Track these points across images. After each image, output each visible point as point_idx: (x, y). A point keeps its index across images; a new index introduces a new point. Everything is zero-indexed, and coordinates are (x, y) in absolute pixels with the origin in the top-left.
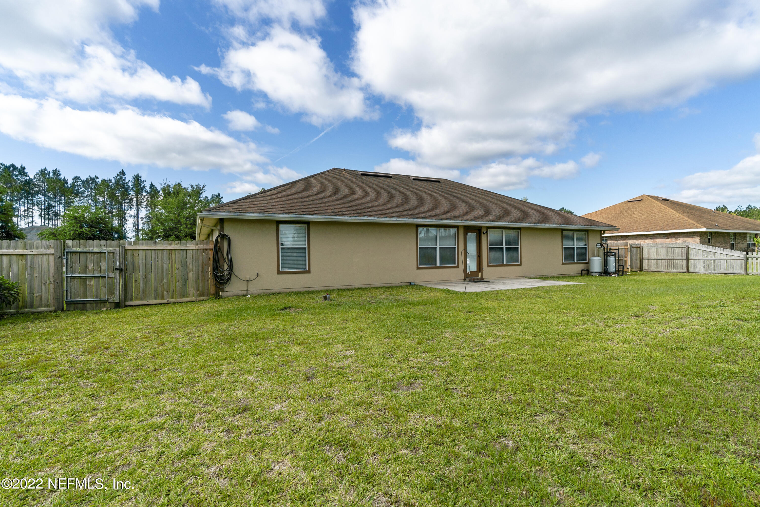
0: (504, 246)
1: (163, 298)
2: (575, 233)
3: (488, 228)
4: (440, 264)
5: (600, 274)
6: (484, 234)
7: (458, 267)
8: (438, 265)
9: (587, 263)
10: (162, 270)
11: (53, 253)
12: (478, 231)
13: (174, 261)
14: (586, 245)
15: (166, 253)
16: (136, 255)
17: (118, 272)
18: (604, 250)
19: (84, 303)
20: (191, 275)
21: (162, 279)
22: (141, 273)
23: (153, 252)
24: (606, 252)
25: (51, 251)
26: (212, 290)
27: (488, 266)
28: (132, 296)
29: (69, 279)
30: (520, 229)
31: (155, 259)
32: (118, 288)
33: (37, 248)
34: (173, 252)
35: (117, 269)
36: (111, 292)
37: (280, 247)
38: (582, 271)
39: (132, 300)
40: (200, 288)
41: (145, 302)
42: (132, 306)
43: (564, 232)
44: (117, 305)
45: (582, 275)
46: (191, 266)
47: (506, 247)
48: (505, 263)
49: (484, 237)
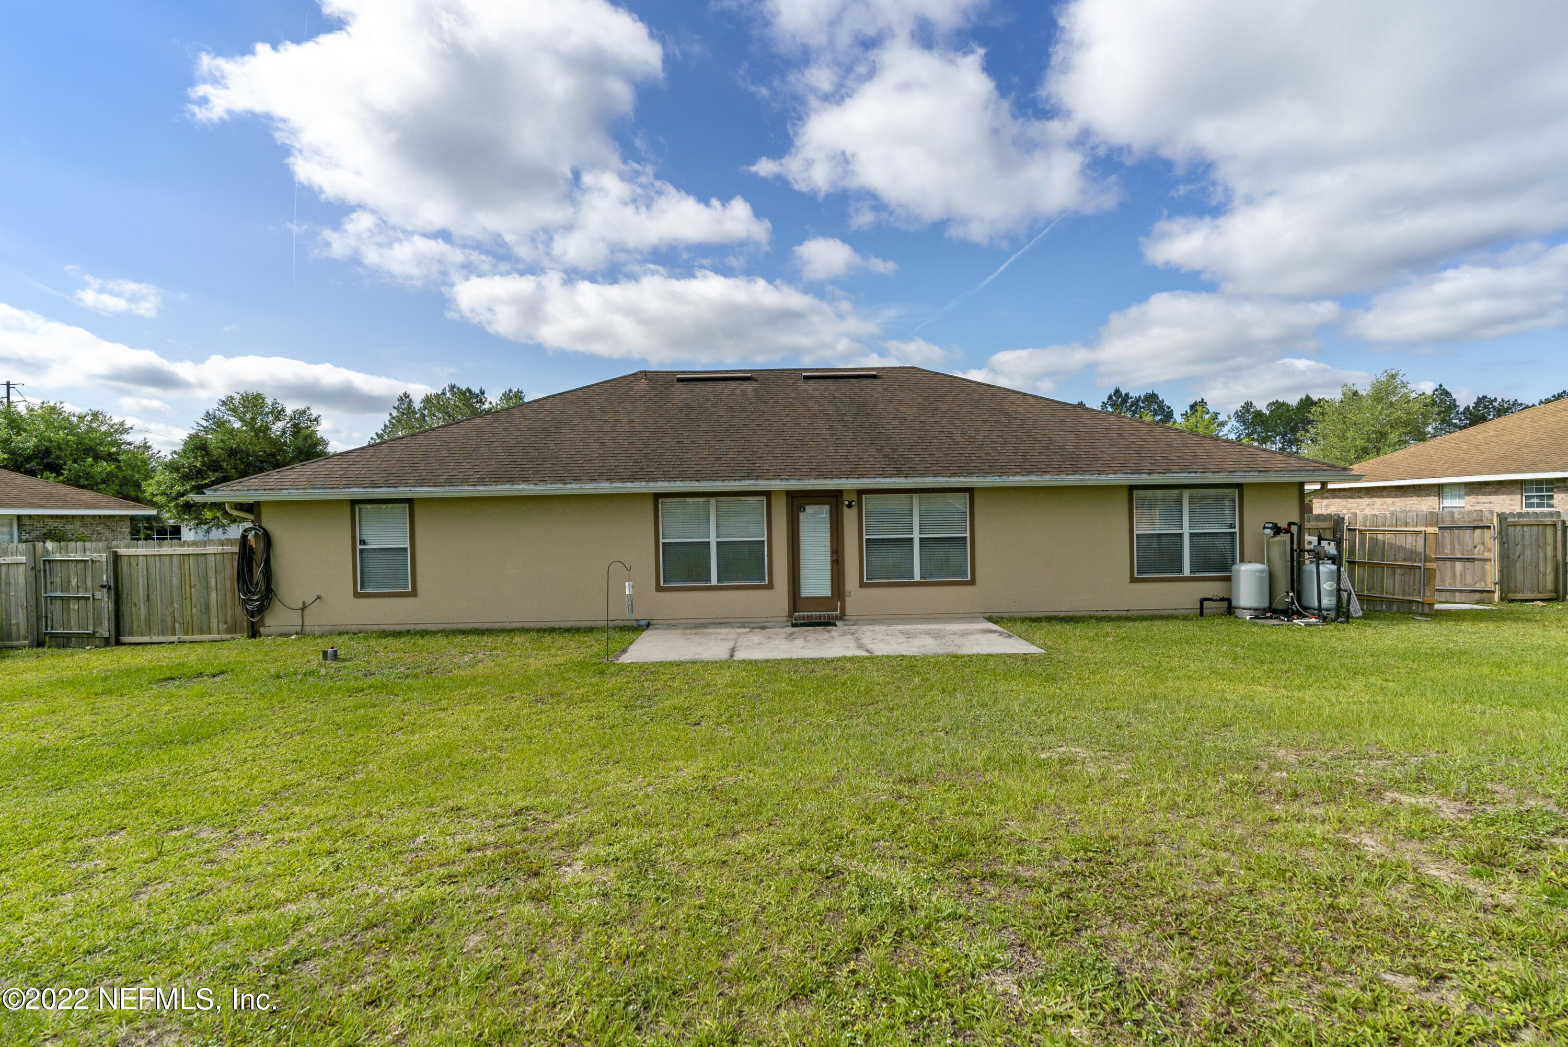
0: (916, 536)
1: (174, 634)
2: (1186, 494)
3: (861, 492)
4: (719, 580)
5: (1261, 614)
6: (850, 506)
7: (770, 586)
8: (714, 581)
9: (1228, 579)
10: (171, 587)
11: (24, 561)
12: (833, 499)
13: (187, 574)
14: (1232, 526)
15: (176, 560)
16: (134, 564)
17: (105, 590)
18: (1292, 543)
19: (68, 636)
20: (213, 595)
21: (172, 603)
22: (141, 594)
23: (157, 558)
24: (1295, 547)
25: (23, 559)
26: (244, 621)
27: (862, 585)
28: (131, 627)
29: (49, 600)
30: (970, 491)
31: (160, 569)
32: (107, 616)
33: (12, 555)
34: (186, 558)
35: (103, 586)
36: (98, 622)
37: (359, 547)
38: (1202, 602)
39: (131, 634)
40: (229, 619)
41: (146, 639)
42: (130, 644)
43: (1135, 492)
44: (107, 642)
45: (1202, 614)
46: (213, 582)
47: (921, 539)
48: (917, 577)
49: (849, 517)
